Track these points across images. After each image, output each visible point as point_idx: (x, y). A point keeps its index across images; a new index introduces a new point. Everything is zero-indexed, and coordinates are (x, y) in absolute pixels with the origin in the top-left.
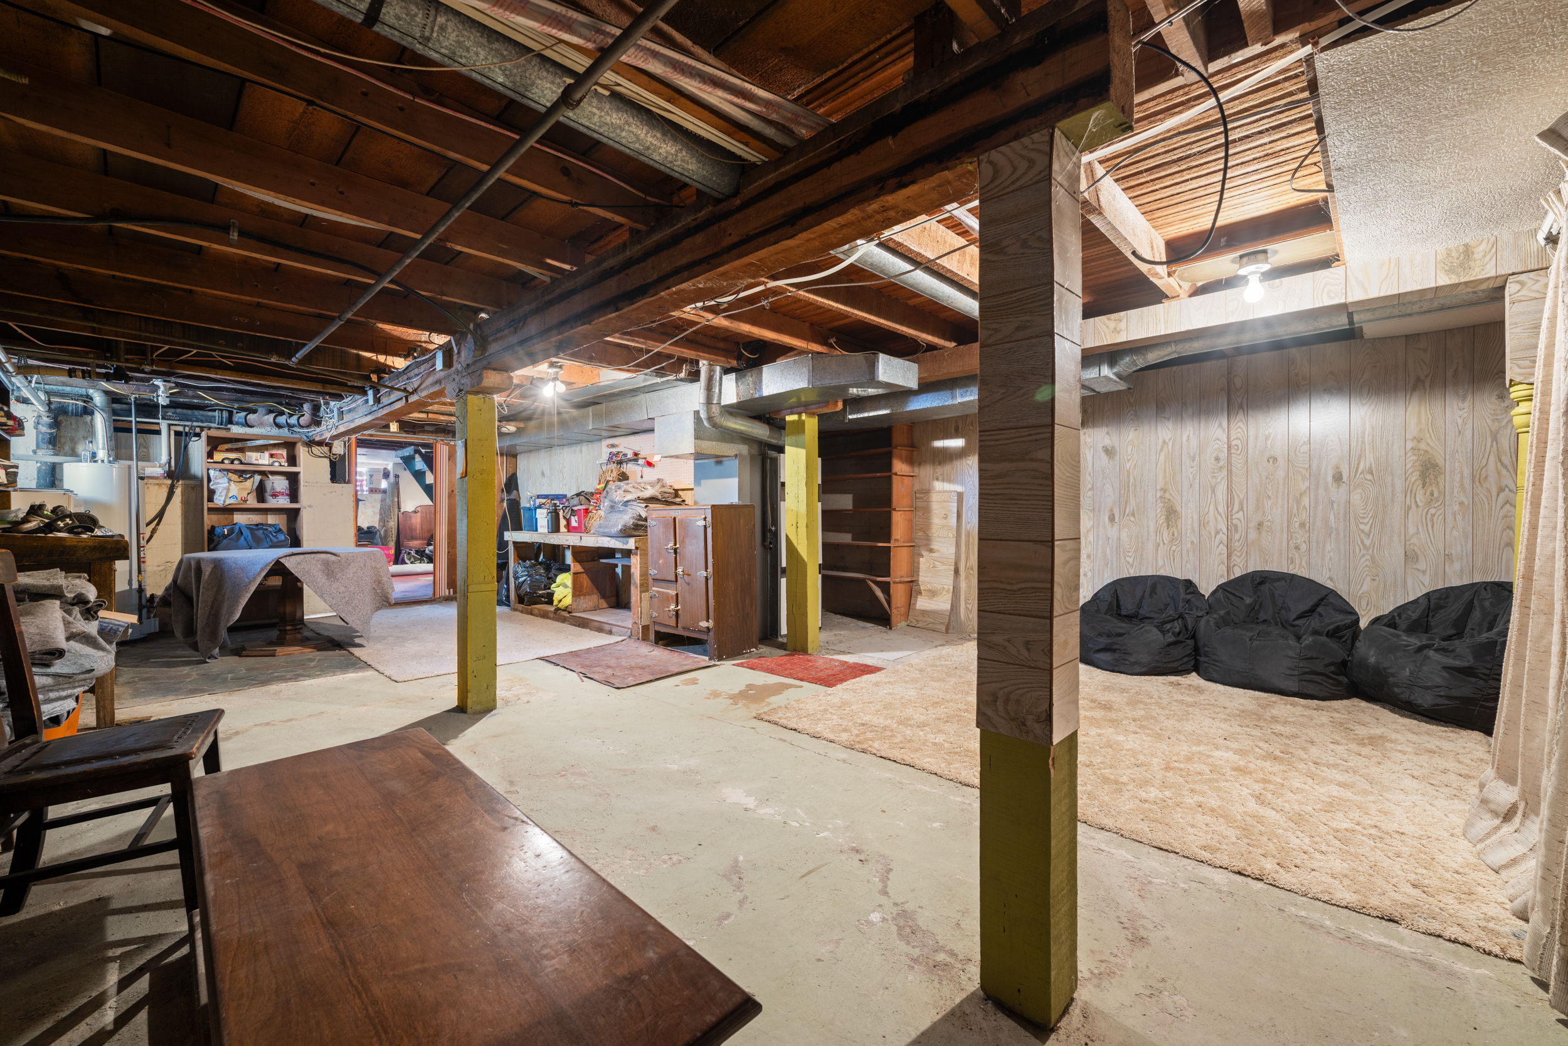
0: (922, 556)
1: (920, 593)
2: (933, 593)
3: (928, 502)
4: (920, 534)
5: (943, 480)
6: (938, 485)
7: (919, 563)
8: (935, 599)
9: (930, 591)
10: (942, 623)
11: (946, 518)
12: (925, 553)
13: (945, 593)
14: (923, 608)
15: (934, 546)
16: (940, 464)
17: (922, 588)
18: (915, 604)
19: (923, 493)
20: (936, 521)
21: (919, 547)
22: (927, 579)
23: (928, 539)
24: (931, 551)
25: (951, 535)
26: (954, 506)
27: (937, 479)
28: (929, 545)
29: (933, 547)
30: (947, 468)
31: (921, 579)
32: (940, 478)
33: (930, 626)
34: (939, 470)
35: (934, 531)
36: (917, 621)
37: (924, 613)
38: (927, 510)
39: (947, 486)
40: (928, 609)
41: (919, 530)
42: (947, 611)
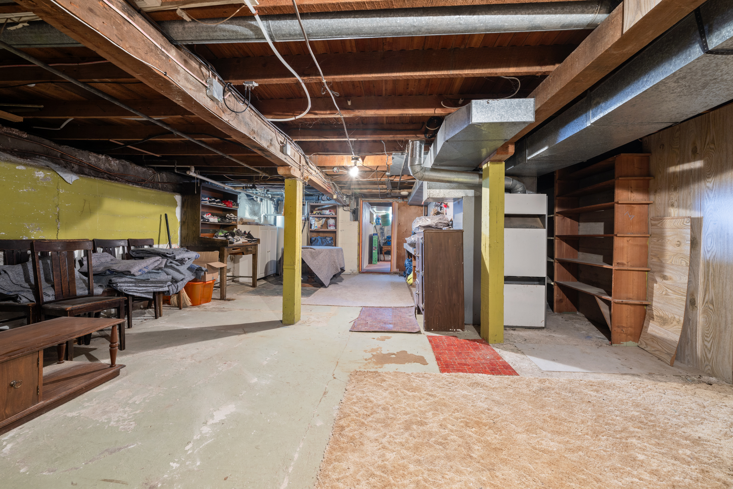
0: (656, 282)
1: (653, 318)
2: (664, 321)
3: (662, 228)
4: (655, 260)
5: (678, 207)
6: (673, 212)
7: (653, 288)
8: (665, 327)
9: (661, 317)
10: (668, 354)
11: (679, 245)
12: (658, 279)
13: (675, 323)
14: (654, 333)
15: (668, 273)
16: (675, 189)
17: (655, 313)
18: (647, 327)
19: (657, 220)
20: (670, 248)
21: (653, 272)
22: (659, 305)
23: (662, 266)
24: (664, 278)
25: (684, 263)
26: (687, 233)
27: (672, 205)
28: (663, 271)
29: (666, 274)
30: (683, 194)
31: (654, 304)
32: (676, 204)
33: (657, 353)
34: (674, 196)
35: (667, 258)
36: (646, 344)
37: (654, 338)
38: (661, 236)
39: (683, 212)
40: (658, 335)
41: (655, 256)
42: (675, 342)
